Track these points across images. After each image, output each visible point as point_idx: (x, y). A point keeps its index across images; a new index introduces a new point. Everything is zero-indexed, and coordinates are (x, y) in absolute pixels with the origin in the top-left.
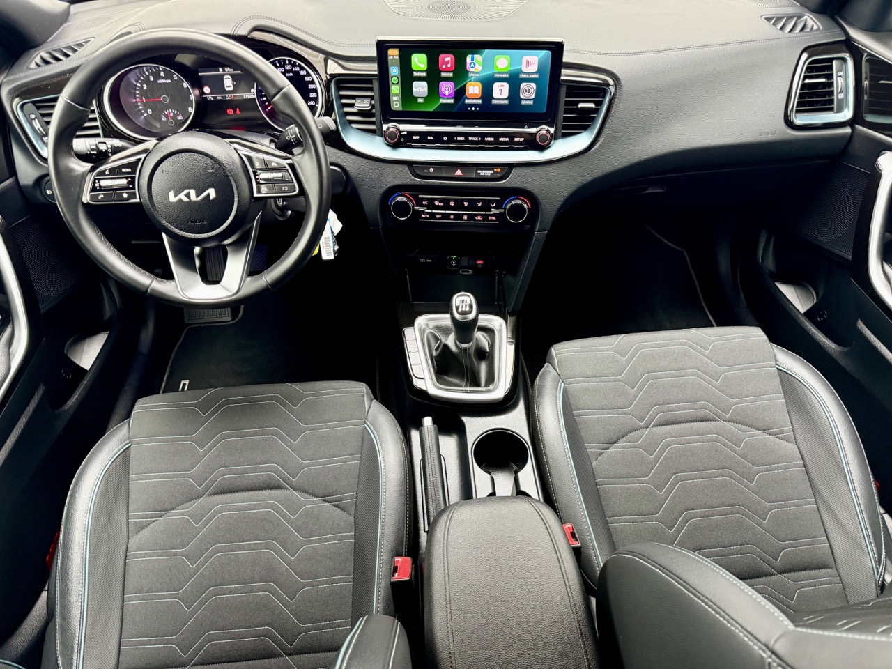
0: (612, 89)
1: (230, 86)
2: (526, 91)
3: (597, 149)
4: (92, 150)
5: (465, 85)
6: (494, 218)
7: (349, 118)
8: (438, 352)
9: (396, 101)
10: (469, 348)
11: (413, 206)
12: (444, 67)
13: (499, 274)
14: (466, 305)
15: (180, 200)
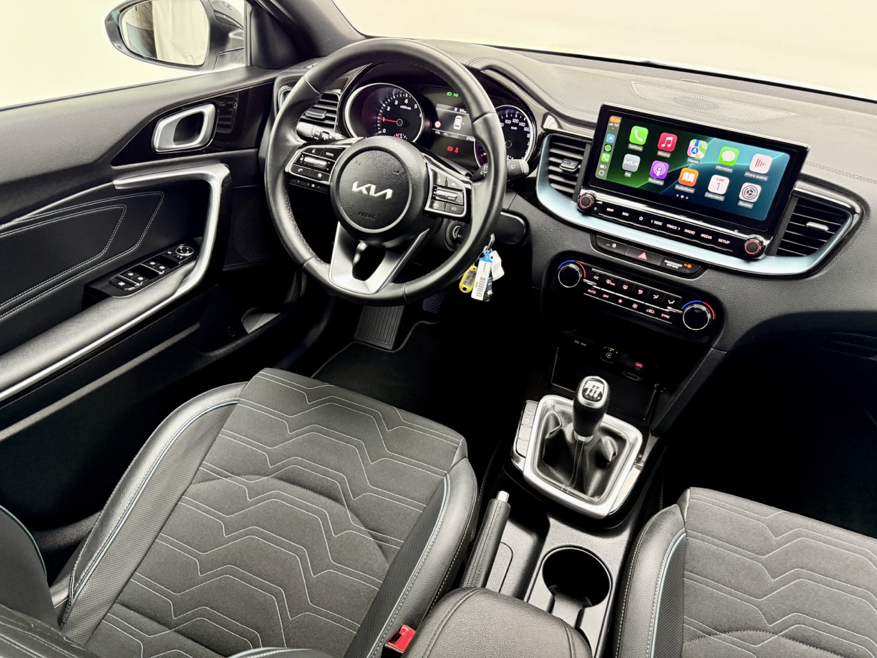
0: (856, 217)
1: (458, 126)
2: (748, 192)
4: (316, 136)
5: (681, 169)
6: (668, 317)
7: (551, 177)
8: (552, 435)
9: (602, 169)
10: (586, 444)
11: (583, 278)
12: (663, 145)
14: (596, 391)
15: (361, 192)
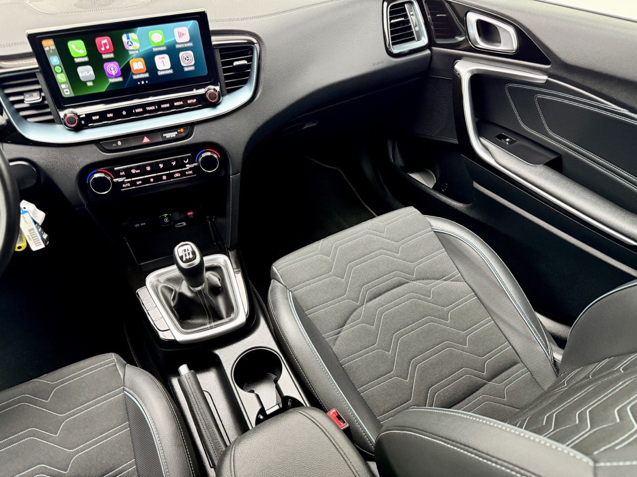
0: (257, 46)
2: (185, 59)
3: (259, 98)
5: (128, 63)
6: (191, 172)
9: (65, 88)
10: (203, 289)
11: (112, 179)
12: (103, 49)
13: (210, 219)
14: (189, 253)
